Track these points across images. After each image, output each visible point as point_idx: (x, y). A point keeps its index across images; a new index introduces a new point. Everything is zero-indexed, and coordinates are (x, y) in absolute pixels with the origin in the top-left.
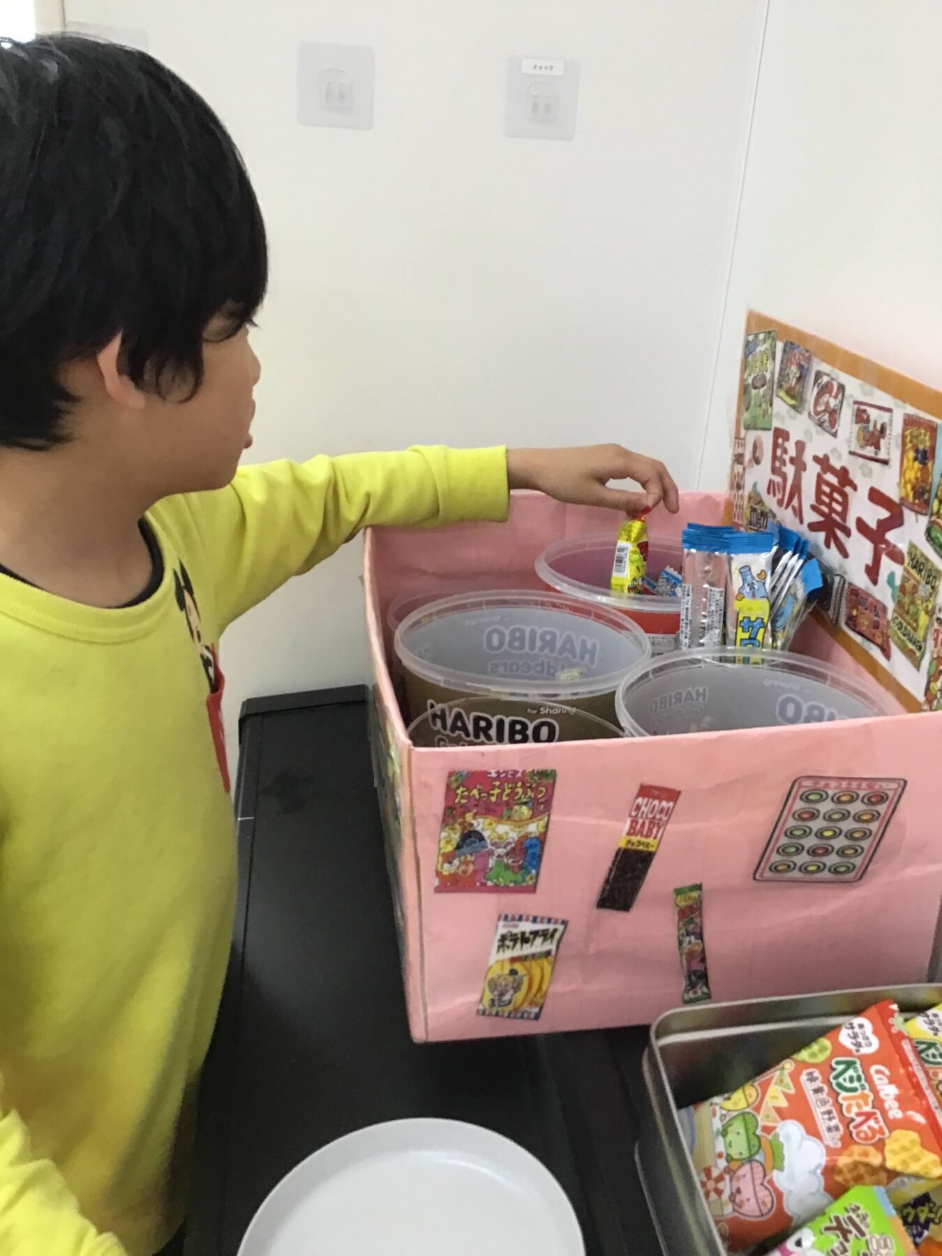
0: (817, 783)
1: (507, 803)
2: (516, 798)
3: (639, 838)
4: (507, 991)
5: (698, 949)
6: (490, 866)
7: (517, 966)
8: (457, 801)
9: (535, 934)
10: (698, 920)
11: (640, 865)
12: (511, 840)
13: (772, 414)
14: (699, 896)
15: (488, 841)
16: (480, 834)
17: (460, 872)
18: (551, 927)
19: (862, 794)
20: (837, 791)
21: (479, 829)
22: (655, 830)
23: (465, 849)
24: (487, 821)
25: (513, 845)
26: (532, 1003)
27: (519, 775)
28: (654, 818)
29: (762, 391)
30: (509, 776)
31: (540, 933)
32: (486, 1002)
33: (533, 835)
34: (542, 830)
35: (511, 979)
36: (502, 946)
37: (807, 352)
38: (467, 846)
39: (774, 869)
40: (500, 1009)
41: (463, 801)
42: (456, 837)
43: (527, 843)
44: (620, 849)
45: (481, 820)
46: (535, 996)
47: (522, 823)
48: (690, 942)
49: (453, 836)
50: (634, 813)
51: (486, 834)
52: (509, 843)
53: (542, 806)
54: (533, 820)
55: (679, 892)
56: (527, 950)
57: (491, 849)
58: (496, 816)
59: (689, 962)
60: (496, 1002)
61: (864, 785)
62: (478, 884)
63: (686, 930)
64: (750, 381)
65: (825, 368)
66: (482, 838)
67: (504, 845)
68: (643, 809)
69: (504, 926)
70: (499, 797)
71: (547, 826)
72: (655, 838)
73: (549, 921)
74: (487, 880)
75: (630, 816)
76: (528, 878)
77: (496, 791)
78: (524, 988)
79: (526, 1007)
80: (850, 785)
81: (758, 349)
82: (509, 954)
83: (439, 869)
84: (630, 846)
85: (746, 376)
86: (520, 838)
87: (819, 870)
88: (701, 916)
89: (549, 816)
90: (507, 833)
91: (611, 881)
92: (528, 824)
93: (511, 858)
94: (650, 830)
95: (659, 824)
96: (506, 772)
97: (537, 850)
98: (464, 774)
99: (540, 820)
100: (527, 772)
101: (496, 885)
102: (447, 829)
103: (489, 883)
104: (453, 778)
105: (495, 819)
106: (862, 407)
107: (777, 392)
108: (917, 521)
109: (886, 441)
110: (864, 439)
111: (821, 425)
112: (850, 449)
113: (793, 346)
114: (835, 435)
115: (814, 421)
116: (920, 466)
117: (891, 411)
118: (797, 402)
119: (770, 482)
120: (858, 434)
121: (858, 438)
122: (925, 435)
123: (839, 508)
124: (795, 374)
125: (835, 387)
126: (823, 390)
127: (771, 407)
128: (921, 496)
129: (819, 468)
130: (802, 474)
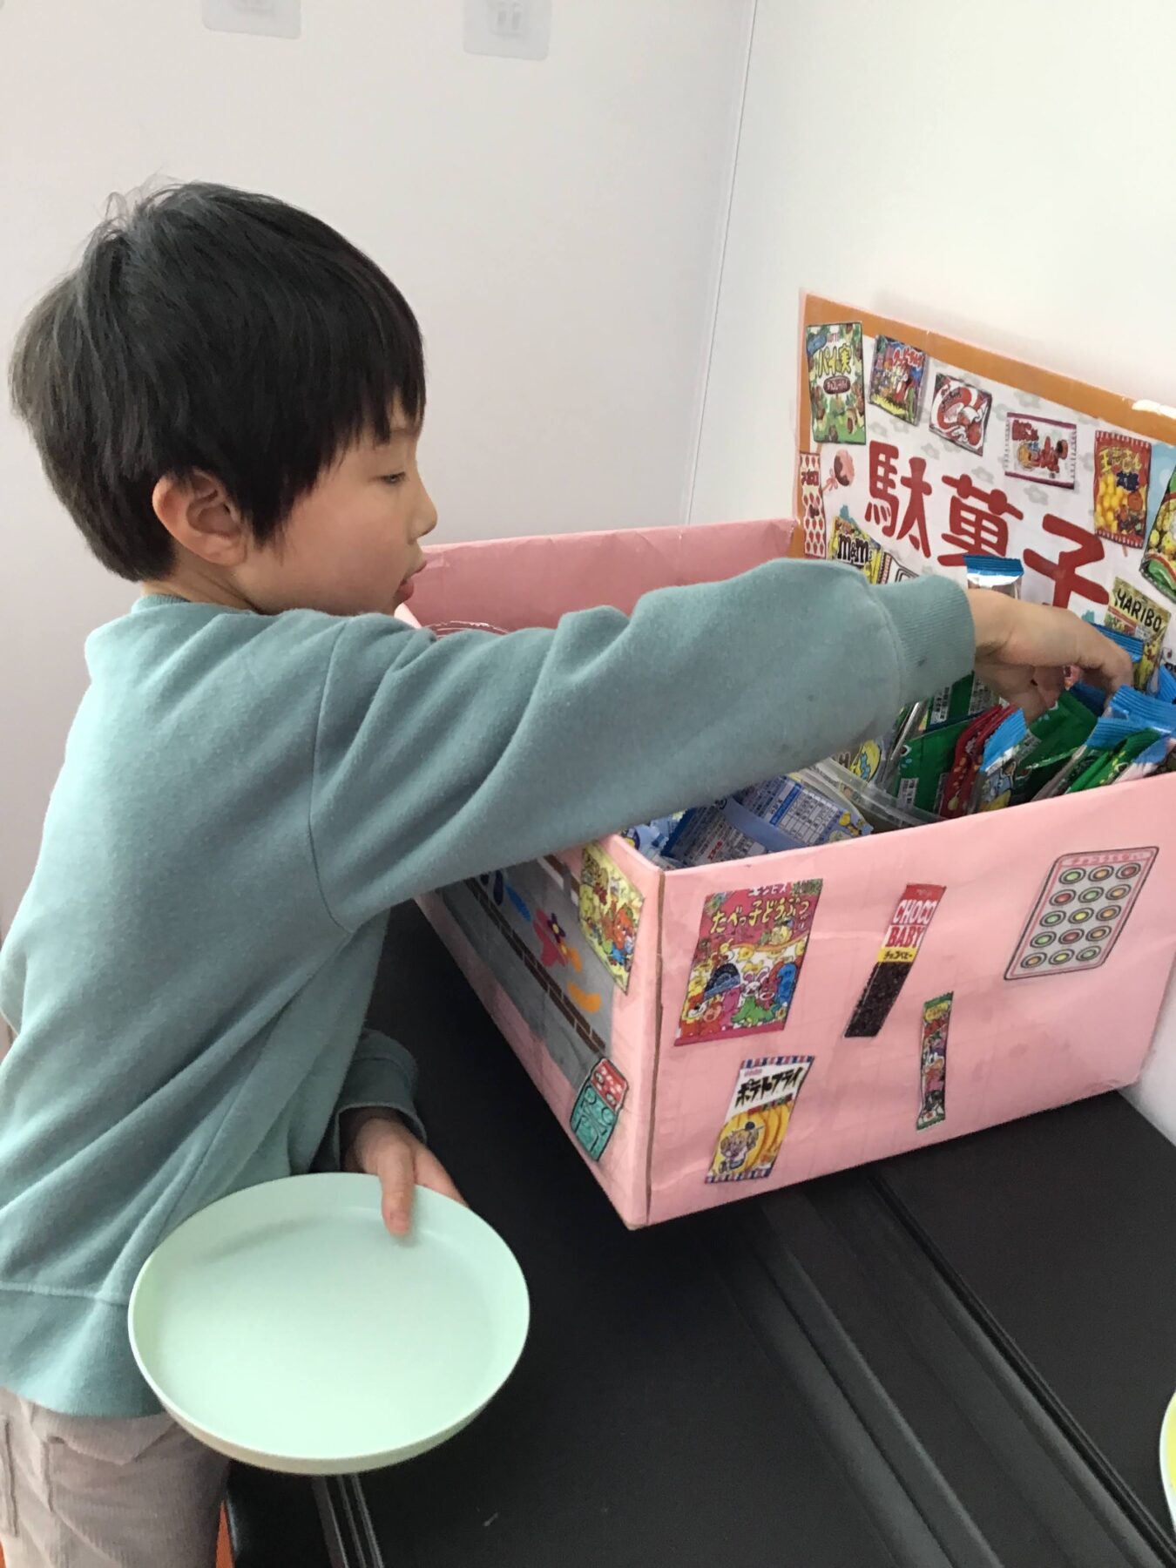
0: (1076, 861)
1: (767, 925)
2: (776, 918)
3: (898, 948)
4: (741, 1150)
5: (940, 1066)
6: (739, 1005)
7: (755, 1119)
8: (712, 931)
9: (778, 1077)
10: (943, 1035)
11: (896, 982)
12: (766, 970)
13: (864, 425)
14: (949, 1007)
15: (741, 975)
16: (735, 967)
17: (705, 1018)
18: (795, 1067)
19: (1117, 867)
20: (1093, 867)
21: (733, 961)
22: (915, 937)
23: (716, 988)
24: (744, 950)
25: (767, 976)
26: (765, 1159)
27: (784, 889)
28: (915, 923)
29: (843, 397)
30: (773, 892)
31: (784, 1076)
32: (717, 1167)
33: (790, 960)
34: (800, 953)
35: (746, 1134)
36: (742, 1096)
37: (919, 351)
38: (718, 985)
39: (1025, 964)
40: (730, 1172)
41: (719, 930)
42: (707, 976)
43: (783, 970)
44: (878, 963)
45: (736, 951)
46: (769, 1150)
47: (780, 947)
48: (932, 1060)
49: (704, 974)
50: (896, 920)
51: (739, 967)
52: (765, 973)
53: (801, 924)
54: (793, 941)
55: (928, 1005)
56: (769, 1097)
57: (743, 984)
58: (752, 944)
59: (928, 1083)
60: (728, 1165)
61: (1120, 857)
62: (724, 1028)
63: (931, 1047)
64: (820, 382)
65: (950, 370)
66: (735, 972)
67: (756, 978)
68: (906, 913)
69: (746, 1075)
70: (759, 919)
71: (805, 948)
72: (914, 946)
73: (795, 1060)
74: (734, 1022)
75: (892, 924)
76: (778, 1013)
77: (758, 912)
78: (759, 1143)
79: (758, 1165)
80: (1107, 858)
81: (830, 345)
82: (749, 1105)
83: (683, 1018)
84: (889, 960)
85: (812, 378)
86: (775, 966)
87: (1068, 959)
88: (947, 1029)
89: (809, 935)
90: (762, 962)
91: (863, 1003)
92: (786, 948)
93: (763, 992)
94: (910, 936)
95: (919, 928)
96: (770, 888)
97: (791, 978)
98: (724, 896)
99: (799, 941)
100: (792, 885)
101: (744, 1027)
102: (698, 967)
103: (736, 1026)
104: (711, 903)
105: (752, 947)
106: (1022, 421)
107: (870, 398)
108: (1126, 554)
109: (1068, 462)
110: (1030, 459)
111: (952, 440)
112: (1007, 470)
113: (893, 343)
114: (980, 453)
115: (940, 435)
116: (1127, 491)
117: (1074, 426)
118: (908, 411)
119: (870, 505)
120: (1020, 452)
121: (1019, 458)
122: (1132, 457)
123: (994, 539)
124: (900, 377)
125: (974, 395)
126: (953, 398)
127: (863, 417)
128: (1130, 527)
129: (954, 491)
130: (925, 499)
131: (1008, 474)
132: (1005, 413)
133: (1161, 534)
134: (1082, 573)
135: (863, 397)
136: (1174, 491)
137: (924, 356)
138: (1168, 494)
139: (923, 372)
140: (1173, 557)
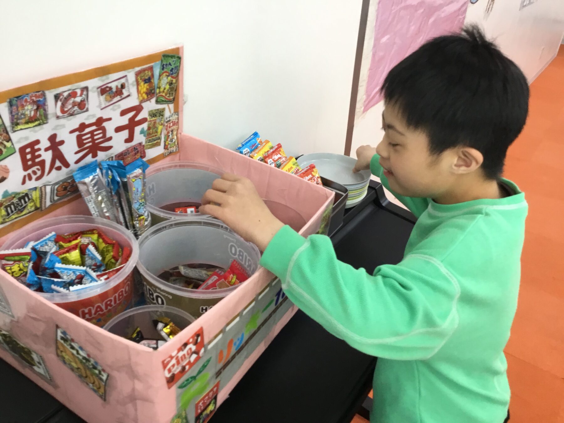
37: (39, 92)
106: (103, 87)
107: (13, 130)
108: (150, 102)
109: (126, 88)
110: (111, 97)
111: (72, 115)
112: (102, 108)
113: (20, 98)
114: (87, 110)
115: (63, 117)
116: (148, 84)
117: (126, 76)
118: (42, 120)
119: (25, 177)
120: (106, 98)
121: (106, 100)
122: (148, 72)
123: (101, 135)
124: (32, 109)
125: (79, 92)
126: (67, 99)
127: (10, 141)
128: (150, 93)
129: (77, 133)
130: (61, 148)
131: (102, 109)
132: (95, 89)
133: (159, 88)
134: (137, 119)
135: (7, 133)
136: (161, 74)
137: (43, 92)
138: (160, 76)
139: (45, 99)
140: (163, 92)
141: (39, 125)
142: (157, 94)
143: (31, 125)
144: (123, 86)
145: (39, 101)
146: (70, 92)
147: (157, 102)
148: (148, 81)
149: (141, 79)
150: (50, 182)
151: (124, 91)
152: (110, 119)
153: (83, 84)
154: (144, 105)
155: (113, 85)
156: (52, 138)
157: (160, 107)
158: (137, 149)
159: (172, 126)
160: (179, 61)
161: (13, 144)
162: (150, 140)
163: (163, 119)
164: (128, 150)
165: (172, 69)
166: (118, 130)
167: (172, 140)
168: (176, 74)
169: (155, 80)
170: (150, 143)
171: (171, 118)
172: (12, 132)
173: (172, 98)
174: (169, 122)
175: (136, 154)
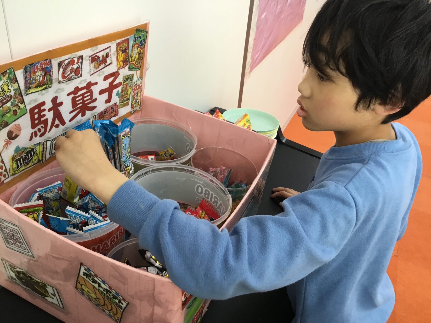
37: (47, 60)
65: (64, 58)
106: (93, 56)
107: (26, 93)
108: (125, 69)
109: (109, 57)
110: (98, 65)
111: (69, 80)
112: (91, 74)
113: (33, 65)
114: (81, 76)
115: (64, 82)
116: (124, 54)
117: (110, 47)
118: (48, 84)
119: (32, 133)
120: (95, 66)
121: (95, 67)
122: (125, 44)
123: (89, 97)
124: (41, 75)
125: (76, 60)
126: (67, 66)
127: (23, 103)
128: (125, 62)
129: (72, 96)
130: (59, 108)
132: (88, 58)
133: (132, 57)
134: (115, 83)
135: (22, 96)
136: (134, 45)
137: (50, 60)
138: (133, 47)
139: (51, 66)
140: (134, 60)
141: (46, 88)
142: (130, 63)
143: (39, 89)
144: (107, 55)
145: (47, 67)
146: (69, 60)
147: (129, 69)
148: (125, 51)
149: (120, 50)
150: (51, 138)
151: (108, 59)
152: (96, 83)
153: (79, 54)
154: (120, 71)
155: (100, 55)
156: (54, 100)
157: (131, 73)
158: (113, 108)
159: (138, 89)
160: (146, 35)
161: (25, 106)
162: (122, 101)
163: (132, 83)
164: (107, 110)
165: (141, 41)
166: (102, 92)
167: (136, 101)
168: (144, 45)
169: (129, 51)
170: (122, 104)
171: (137, 83)
172: (25, 95)
173: (139, 65)
174: (136, 86)
175: (112, 113)
